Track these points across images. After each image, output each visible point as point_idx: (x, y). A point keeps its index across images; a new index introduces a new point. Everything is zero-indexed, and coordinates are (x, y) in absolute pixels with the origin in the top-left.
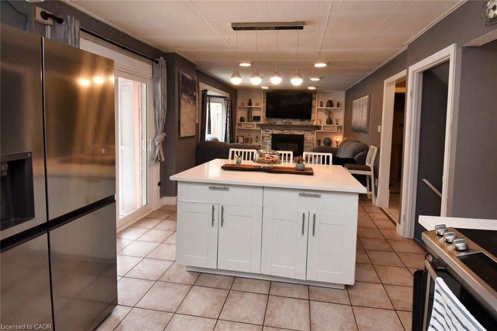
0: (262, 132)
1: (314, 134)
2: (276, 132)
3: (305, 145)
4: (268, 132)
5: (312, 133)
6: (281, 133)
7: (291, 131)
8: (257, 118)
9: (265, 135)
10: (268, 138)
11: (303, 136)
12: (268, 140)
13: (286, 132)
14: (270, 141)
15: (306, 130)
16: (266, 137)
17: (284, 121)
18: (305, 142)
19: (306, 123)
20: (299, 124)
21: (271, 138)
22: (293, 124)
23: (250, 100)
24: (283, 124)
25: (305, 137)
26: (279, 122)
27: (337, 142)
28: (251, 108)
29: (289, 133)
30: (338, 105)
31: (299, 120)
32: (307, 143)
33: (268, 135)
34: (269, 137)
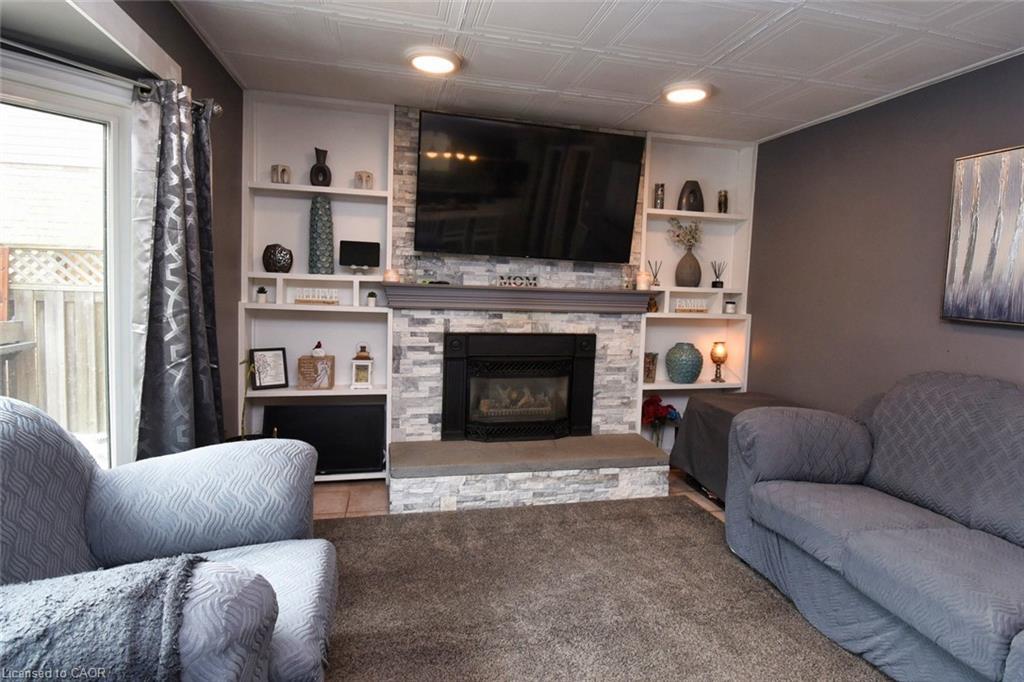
0: (397, 324)
1: (637, 330)
2: (465, 323)
3: (597, 381)
4: (425, 322)
5: (630, 325)
6: (487, 330)
7: (535, 316)
8: (363, 255)
9: (407, 341)
10: (425, 356)
11: (590, 339)
12: (422, 364)
13: (516, 323)
14: (437, 370)
15: (602, 314)
16: (412, 348)
17: (503, 269)
18: (599, 366)
19: (601, 278)
20: (572, 286)
21: (441, 357)
22: (543, 284)
23: (321, 155)
24: (496, 283)
25: (599, 346)
26: (478, 273)
27: (718, 362)
28: (328, 198)
29: (527, 329)
30: (723, 205)
31: (570, 264)
32: (609, 369)
33: (425, 341)
34: (430, 350)
